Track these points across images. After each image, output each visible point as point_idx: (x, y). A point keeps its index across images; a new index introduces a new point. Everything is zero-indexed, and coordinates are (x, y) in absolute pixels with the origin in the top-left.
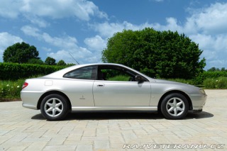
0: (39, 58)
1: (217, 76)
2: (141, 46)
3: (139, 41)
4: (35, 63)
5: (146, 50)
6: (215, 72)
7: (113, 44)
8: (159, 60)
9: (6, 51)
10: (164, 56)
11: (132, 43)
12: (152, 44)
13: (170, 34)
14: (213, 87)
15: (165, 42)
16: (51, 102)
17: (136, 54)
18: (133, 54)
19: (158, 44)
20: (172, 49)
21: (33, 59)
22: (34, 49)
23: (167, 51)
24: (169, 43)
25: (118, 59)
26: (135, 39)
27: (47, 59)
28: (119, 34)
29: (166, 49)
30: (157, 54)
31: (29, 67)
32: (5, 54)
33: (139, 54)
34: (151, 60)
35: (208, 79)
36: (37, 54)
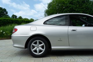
0: (8, 15)
2: (67, 7)
15: (82, 4)
16: (36, 43)
20: (86, 8)
21: (5, 16)
23: (83, 10)
26: (64, 3)
27: (12, 16)
29: (82, 8)
36: (7, 13)
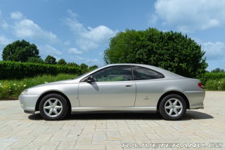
0: (39, 57)
1: (221, 77)
2: (144, 46)
3: (142, 40)
4: (35, 61)
5: (149, 50)
6: (218, 73)
7: (115, 43)
8: (161, 60)
9: (5, 49)
10: (166, 57)
11: (135, 44)
12: (155, 45)
13: (173, 35)
14: (215, 88)
15: (168, 43)
17: (139, 55)
18: (136, 54)
19: (161, 45)
20: (174, 50)
21: (32, 58)
22: (34, 47)
23: (169, 52)
24: (171, 44)
25: (120, 58)
26: (138, 39)
27: (47, 58)
28: (122, 33)
29: (168, 50)
30: (160, 55)
31: (31, 66)
32: (4, 52)
33: (142, 54)
34: (154, 60)
35: (210, 81)
36: (37, 53)
